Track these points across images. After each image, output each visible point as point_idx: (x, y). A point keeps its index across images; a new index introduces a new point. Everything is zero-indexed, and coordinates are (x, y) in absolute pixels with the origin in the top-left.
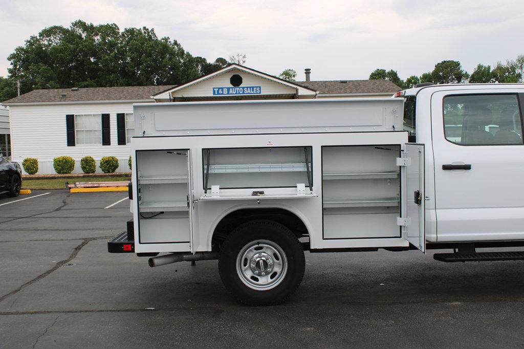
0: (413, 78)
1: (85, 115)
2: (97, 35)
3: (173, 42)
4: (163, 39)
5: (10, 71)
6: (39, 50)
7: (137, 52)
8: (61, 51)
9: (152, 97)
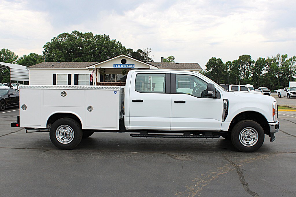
0: (229, 62)
1: (65, 74)
2: (83, 37)
3: (117, 42)
4: (113, 40)
5: (44, 52)
6: (57, 43)
7: (100, 46)
8: (66, 44)
9: (86, 67)
